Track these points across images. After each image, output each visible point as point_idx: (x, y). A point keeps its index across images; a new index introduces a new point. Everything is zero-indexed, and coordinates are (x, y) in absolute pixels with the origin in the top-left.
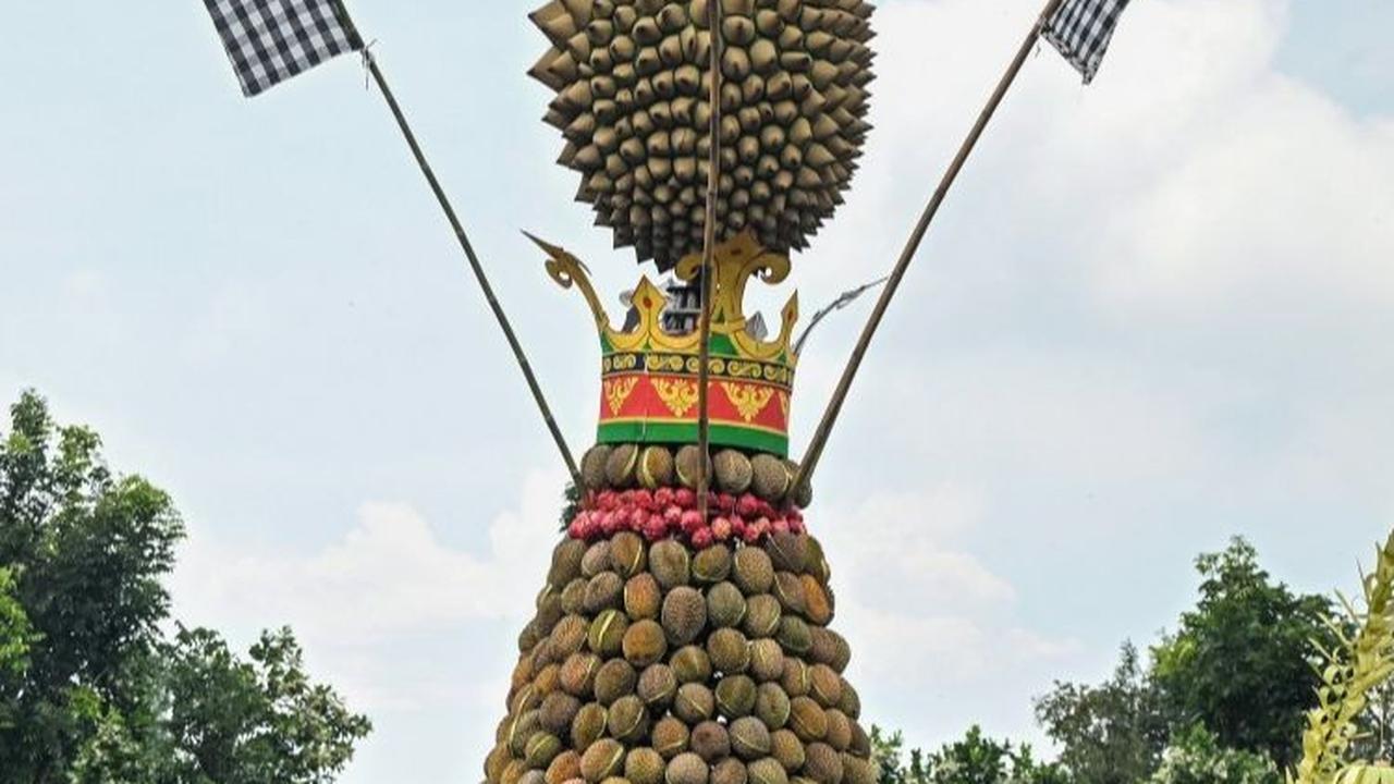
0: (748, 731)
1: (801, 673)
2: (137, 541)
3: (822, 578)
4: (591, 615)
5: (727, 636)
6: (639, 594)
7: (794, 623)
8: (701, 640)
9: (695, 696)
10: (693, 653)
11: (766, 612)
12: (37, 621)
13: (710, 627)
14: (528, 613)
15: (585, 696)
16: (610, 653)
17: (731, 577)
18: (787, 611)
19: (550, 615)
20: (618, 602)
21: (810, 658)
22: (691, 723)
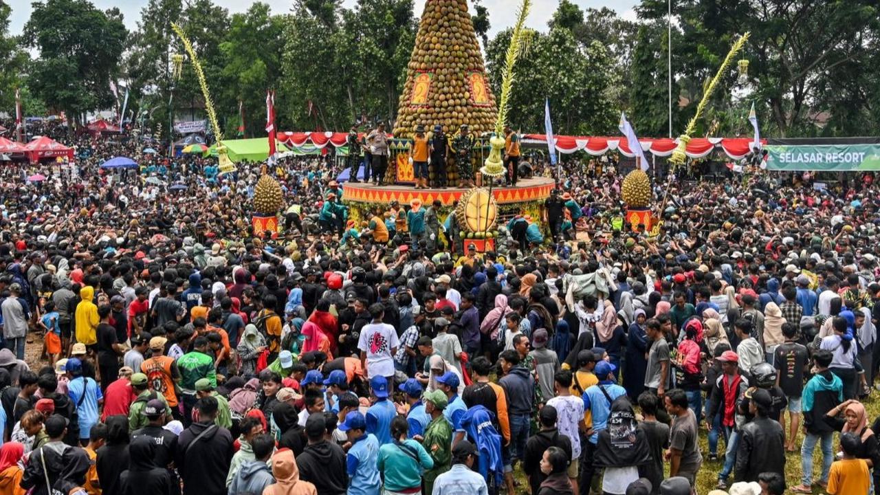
0: (454, 29)
1: (463, 19)
2: (409, 6)
3: (466, 5)
4: (431, 12)
5: (451, 15)
6: (437, 8)
7: (461, 12)
8: (447, 15)
9: (446, 24)
10: (446, 17)
11: (457, 10)
12: (395, 18)
13: (448, 13)
14: (422, 12)
15: (430, 24)
16: (433, 18)
17: (451, 5)
18: (460, 10)
19: (425, 13)
20: (434, 10)
21: (464, 17)
22: (446, 28)
